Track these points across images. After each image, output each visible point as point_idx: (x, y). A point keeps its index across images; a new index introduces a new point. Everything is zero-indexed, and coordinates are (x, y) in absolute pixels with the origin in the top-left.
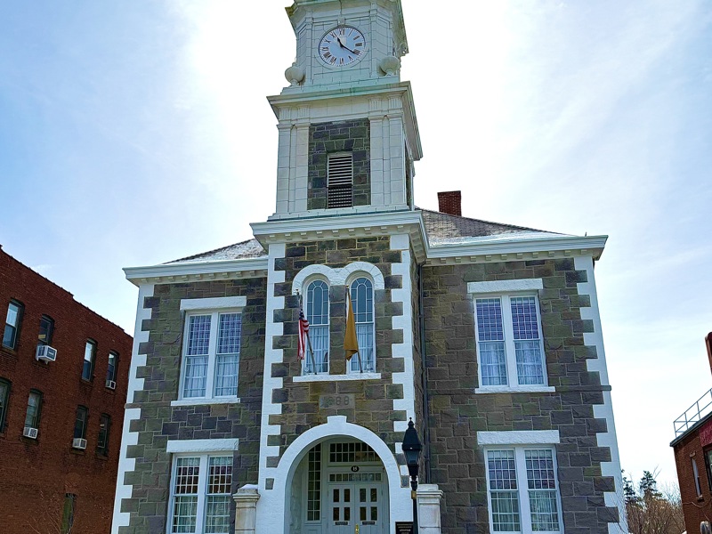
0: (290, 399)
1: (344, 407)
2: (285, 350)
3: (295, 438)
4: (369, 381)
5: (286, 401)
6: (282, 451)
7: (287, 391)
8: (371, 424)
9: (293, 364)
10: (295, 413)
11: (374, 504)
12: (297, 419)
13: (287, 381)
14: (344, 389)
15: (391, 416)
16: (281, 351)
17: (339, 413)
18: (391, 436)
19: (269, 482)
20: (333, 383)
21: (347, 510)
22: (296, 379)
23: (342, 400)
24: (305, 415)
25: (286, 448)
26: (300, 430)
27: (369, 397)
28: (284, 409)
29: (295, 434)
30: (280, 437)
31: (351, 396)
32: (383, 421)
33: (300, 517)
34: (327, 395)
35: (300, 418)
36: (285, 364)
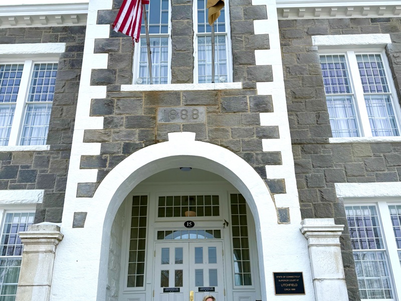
0: (116, 111)
1: (192, 121)
2: (110, 55)
3: (121, 159)
4: (226, 92)
5: (111, 113)
6: (101, 176)
7: (112, 102)
8: (230, 141)
9: (122, 70)
10: (123, 128)
11: (213, 266)
12: (125, 136)
13: (113, 90)
14: (192, 100)
15: (258, 132)
16: (105, 56)
17: (186, 128)
18: (260, 157)
19: (78, 217)
20: (176, 94)
21: (179, 274)
22: (125, 88)
23: (190, 114)
24: (137, 131)
25: (107, 172)
26: (129, 149)
27: (226, 110)
28: (107, 123)
29: (121, 154)
30: (99, 158)
31: (202, 109)
32: (246, 139)
33: (118, 281)
34: (168, 108)
35: (129, 135)
36: (110, 70)
